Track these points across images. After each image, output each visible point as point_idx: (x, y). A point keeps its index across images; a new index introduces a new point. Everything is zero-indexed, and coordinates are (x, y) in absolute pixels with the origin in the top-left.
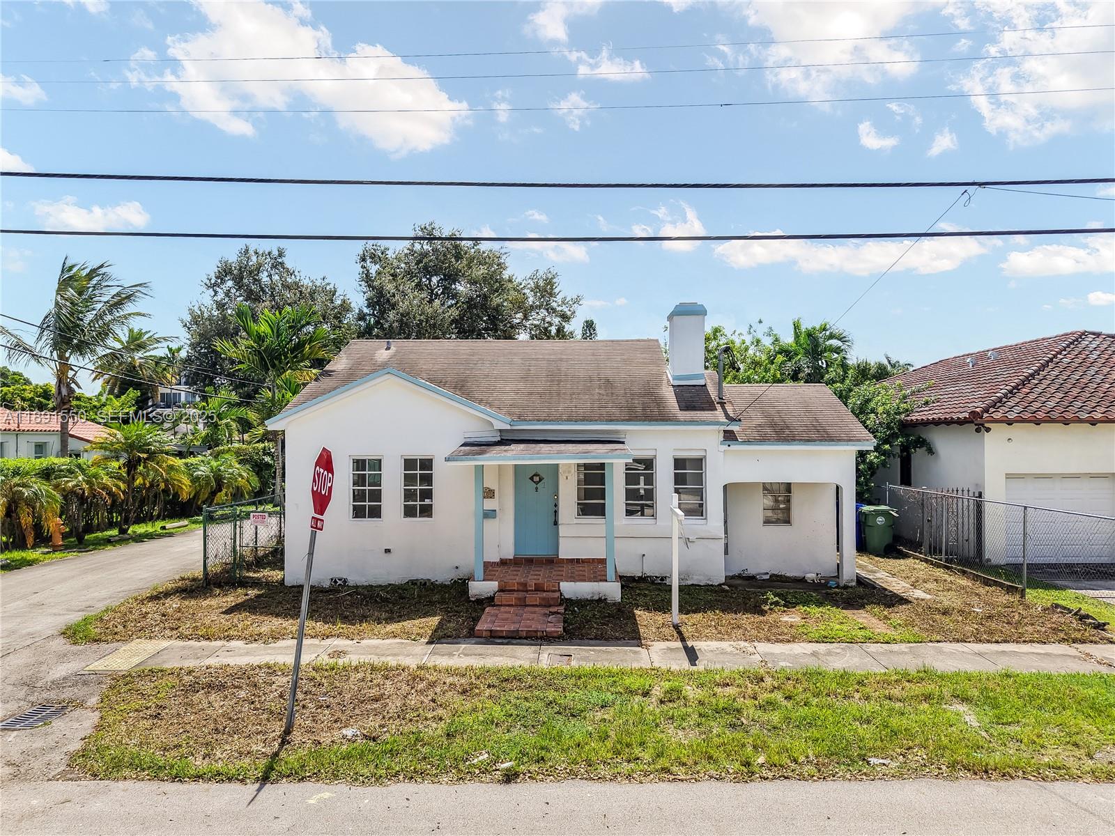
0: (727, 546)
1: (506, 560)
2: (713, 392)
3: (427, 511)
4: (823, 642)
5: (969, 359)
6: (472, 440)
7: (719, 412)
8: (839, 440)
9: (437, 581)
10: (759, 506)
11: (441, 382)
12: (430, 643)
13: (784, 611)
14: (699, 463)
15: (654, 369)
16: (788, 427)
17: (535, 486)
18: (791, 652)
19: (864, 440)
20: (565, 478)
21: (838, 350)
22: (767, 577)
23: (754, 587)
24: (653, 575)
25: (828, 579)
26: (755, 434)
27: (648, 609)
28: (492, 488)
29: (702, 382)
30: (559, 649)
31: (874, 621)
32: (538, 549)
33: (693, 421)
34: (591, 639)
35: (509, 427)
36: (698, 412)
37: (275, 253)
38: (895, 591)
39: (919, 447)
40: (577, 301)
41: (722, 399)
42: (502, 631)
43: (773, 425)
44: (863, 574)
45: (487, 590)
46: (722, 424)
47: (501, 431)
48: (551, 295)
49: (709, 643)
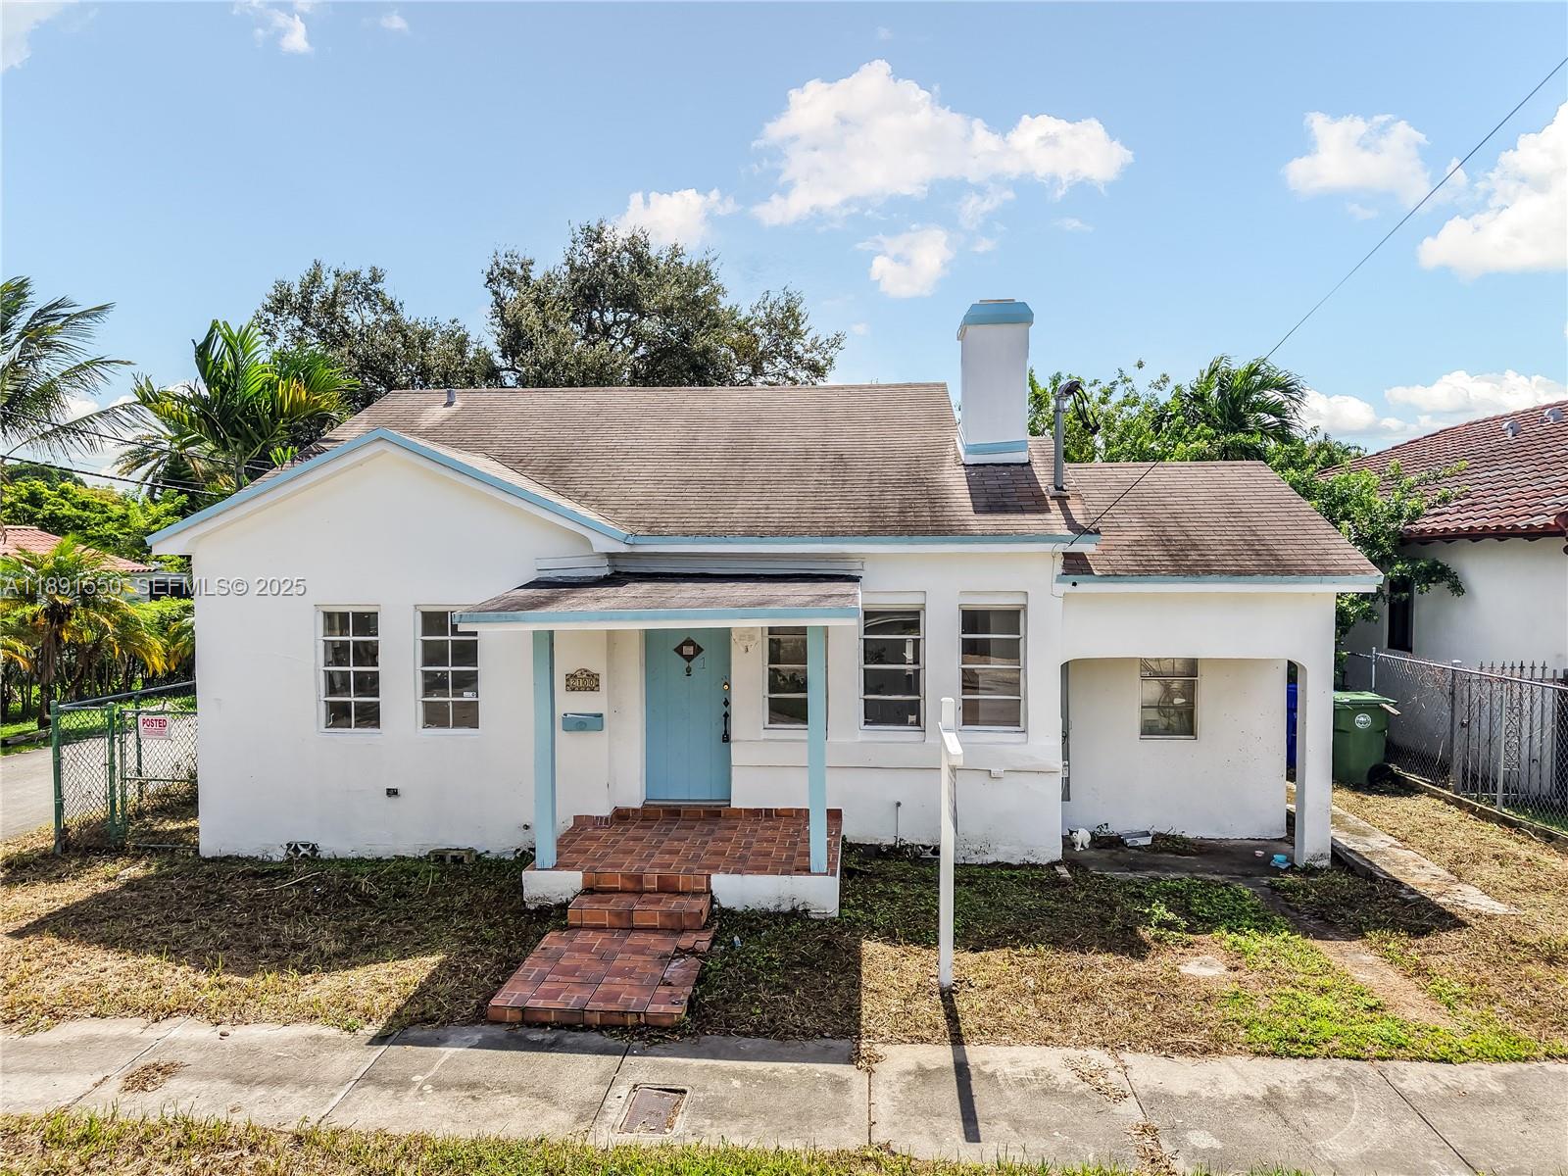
0: (1068, 786)
1: (628, 810)
2: (1043, 477)
3: (468, 716)
4: (1289, 1055)
5: (1506, 424)
6: (552, 575)
7: (1055, 518)
8: (1304, 573)
9: (488, 852)
10: (1134, 699)
11: (521, 461)
12: (380, 1039)
13: (1189, 945)
14: (1012, 618)
15: (933, 435)
16: (1195, 546)
17: (685, 664)
18: (1215, 1094)
19: (1356, 572)
20: (743, 650)
21: (1277, 410)
22: (1148, 841)
23: (1120, 865)
24: (916, 843)
25: (1269, 845)
26: (1129, 561)
27: (890, 937)
28: (594, 671)
29: (1022, 457)
30: (662, 1068)
31: (1394, 977)
32: (690, 788)
33: (999, 535)
34: (746, 1035)
35: (623, 549)
36: (1013, 517)
37: (366, 275)
38: (1421, 889)
39: (1434, 582)
40: (836, 342)
41: (1062, 489)
42: (548, 1011)
43: (1164, 542)
44: (1345, 840)
45: (559, 889)
46: (1060, 540)
47: (611, 556)
48: (796, 333)
49: (1016, 1051)
